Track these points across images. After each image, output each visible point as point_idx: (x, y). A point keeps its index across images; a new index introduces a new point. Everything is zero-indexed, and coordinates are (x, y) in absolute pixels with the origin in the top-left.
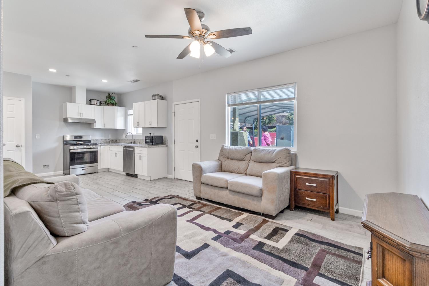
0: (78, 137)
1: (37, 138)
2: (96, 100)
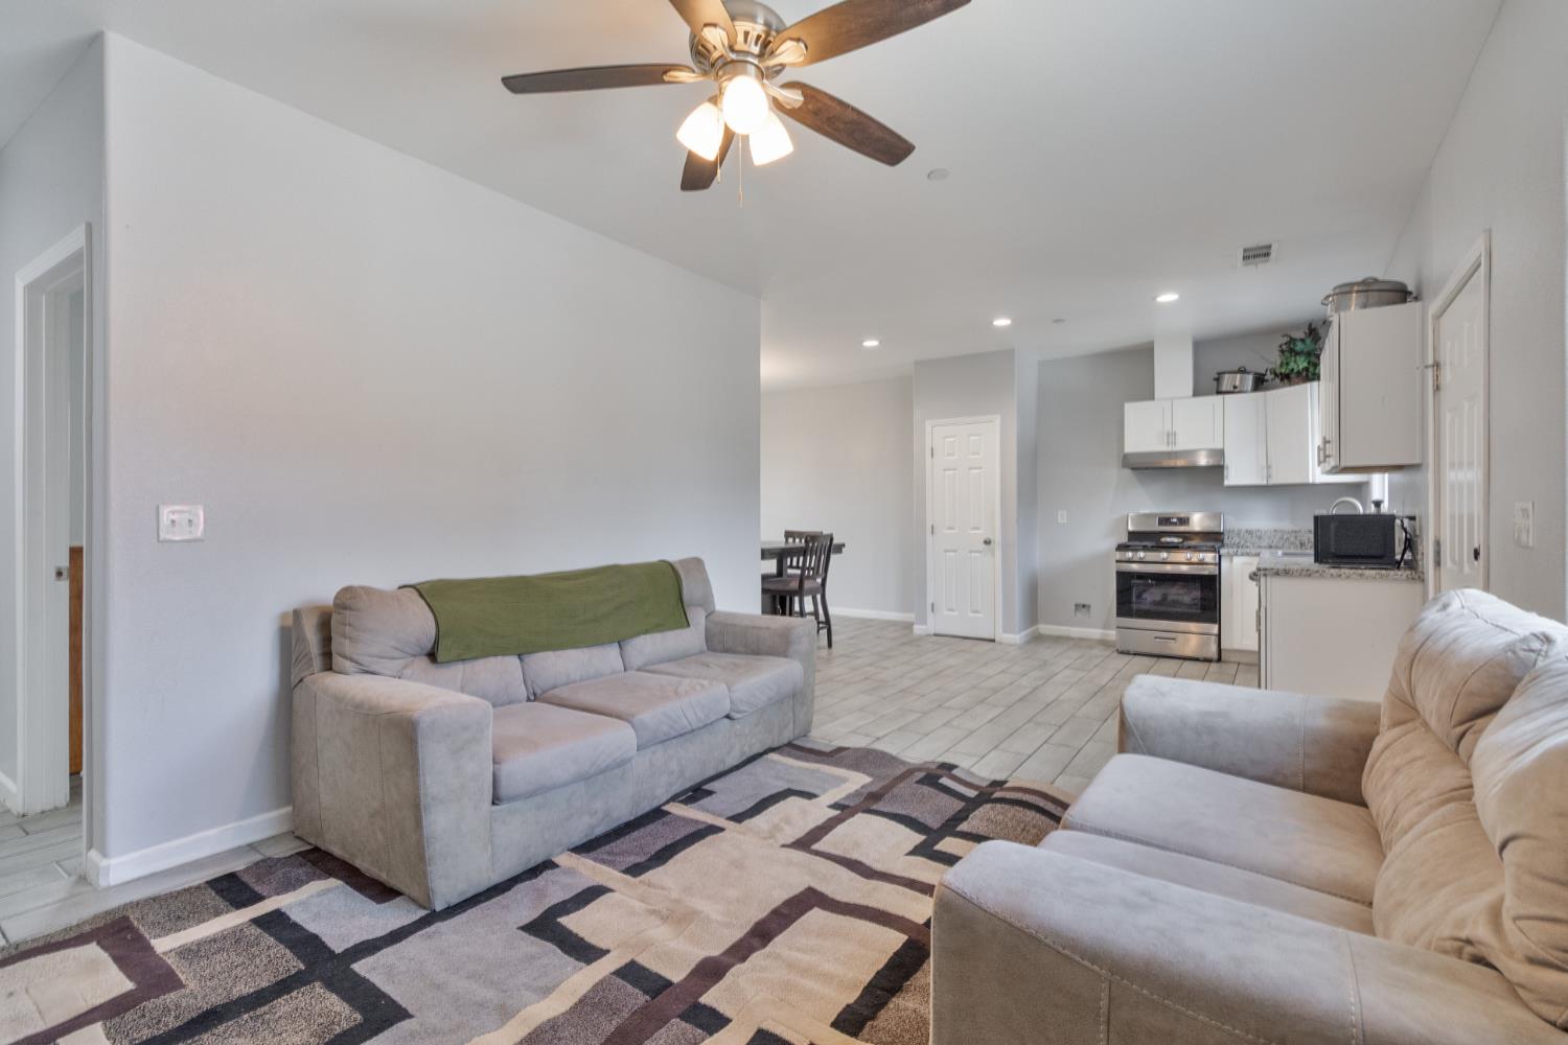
0: (1175, 520)
1: (1060, 521)
2: (1242, 371)
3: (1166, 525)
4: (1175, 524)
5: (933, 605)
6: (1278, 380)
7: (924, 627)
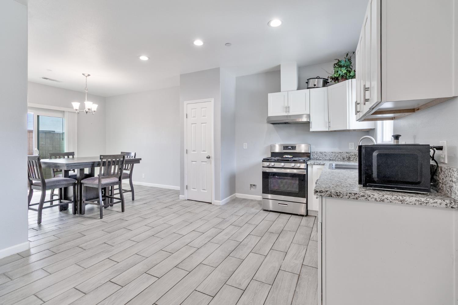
0: (290, 147)
1: (244, 148)
2: (318, 78)
3: (286, 149)
4: (290, 149)
5: (187, 186)
6: (333, 82)
7: (184, 196)
